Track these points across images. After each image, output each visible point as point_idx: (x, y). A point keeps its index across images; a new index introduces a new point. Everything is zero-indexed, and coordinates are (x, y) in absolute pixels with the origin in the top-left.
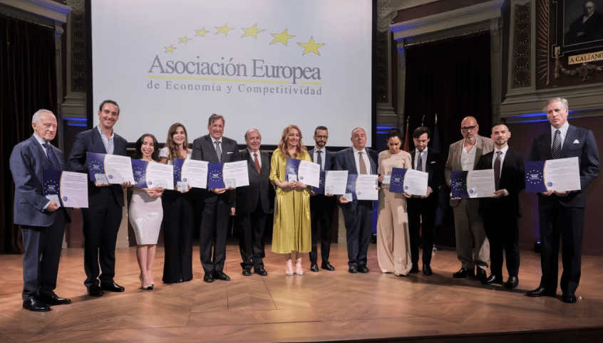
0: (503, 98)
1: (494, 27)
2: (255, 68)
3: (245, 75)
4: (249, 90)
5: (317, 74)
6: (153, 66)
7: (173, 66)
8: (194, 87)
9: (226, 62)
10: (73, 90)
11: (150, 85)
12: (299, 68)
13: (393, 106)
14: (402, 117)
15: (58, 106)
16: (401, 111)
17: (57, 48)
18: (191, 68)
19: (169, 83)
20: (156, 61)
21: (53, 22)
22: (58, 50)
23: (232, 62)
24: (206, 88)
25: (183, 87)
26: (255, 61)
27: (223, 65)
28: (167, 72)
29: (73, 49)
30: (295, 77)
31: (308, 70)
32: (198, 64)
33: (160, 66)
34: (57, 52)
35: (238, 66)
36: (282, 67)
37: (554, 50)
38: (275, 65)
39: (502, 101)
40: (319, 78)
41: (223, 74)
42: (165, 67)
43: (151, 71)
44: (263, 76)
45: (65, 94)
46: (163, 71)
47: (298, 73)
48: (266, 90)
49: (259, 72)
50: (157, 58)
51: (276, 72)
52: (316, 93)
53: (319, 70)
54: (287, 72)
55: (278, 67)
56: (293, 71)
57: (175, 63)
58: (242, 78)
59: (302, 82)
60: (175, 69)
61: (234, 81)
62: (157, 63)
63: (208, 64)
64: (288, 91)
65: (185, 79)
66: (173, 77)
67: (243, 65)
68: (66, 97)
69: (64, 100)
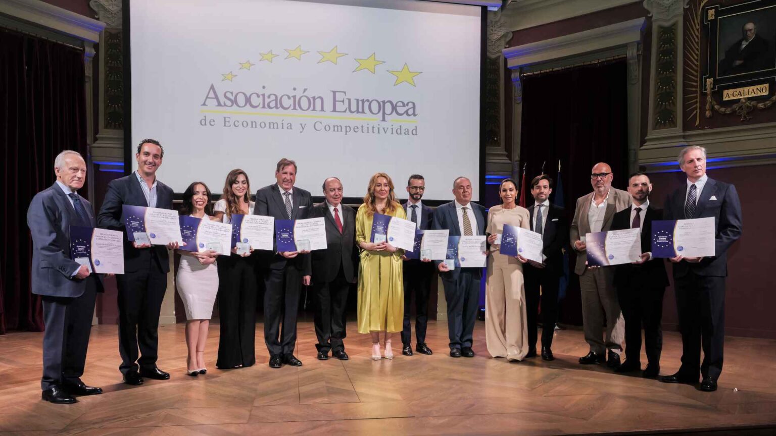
0: (643, 142)
1: (632, 53)
2: (335, 101)
3: (322, 110)
5: (411, 110)
6: (207, 97)
7: (233, 98)
8: (258, 125)
9: (298, 94)
10: (106, 127)
11: (203, 122)
13: (506, 150)
14: (517, 164)
15: (88, 147)
16: (516, 156)
17: (87, 74)
18: (255, 101)
19: (227, 120)
20: (211, 92)
21: (82, 41)
22: (89, 77)
24: (273, 125)
25: (245, 124)
27: (294, 97)
28: (225, 105)
29: (106, 76)
30: (384, 113)
33: (217, 97)
34: (86, 79)
35: (314, 98)
36: (368, 100)
37: (706, 82)
38: (360, 99)
39: (641, 145)
40: (414, 114)
41: (295, 108)
42: (222, 100)
43: (204, 104)
44: (345, 111)
45: (96, 131)
46: (219, 104)
47: (388, 108)
48: (348, 128)
49: (339, 106)
50: (212, 87)
51: (362, 106)
52: (410, 132)
53: (414, 104)
54: (375, 107)
55: (363, 101)
56: (382, 105)
59: (393, 120)
60: (234, 102)
61: (308, 117)
62: (212, 95)
63: (276, 96)
64: (376, 130)
65: (247, 114)
66: (232, 112)
68: (97, 136)
69: (96, 139)
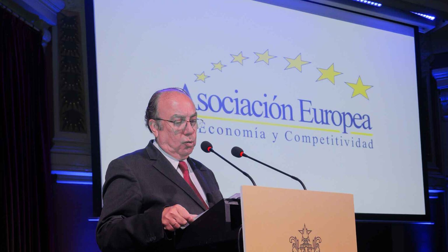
2: (302, 110)
3: (292, 119)
4: (297, 138)
5: (367, 123)
7: (207, 101)
9: (269, 100)
12: (348, 114)
18: (228, 105)
19: (202, 125)
23: (276, 101)
25: (220, 131)
26: (301, 101)
27: (266, 104)
31: (359, 117)
32: (237, 100)
35: (283, 106)
36: (330, 111)
40: (369, 128)
42: (197, 103)
48: (315, 139)
51: (326, 117)
52: (367, 145)
53: (369, 117)
54: (337, 118)
55: (326, 112)
56: (342, 117)
57: (208, 97)
58: (288, 122)
59: (352, 132)
60: (208, 105)
61: (280, 126)
65: (221, 119)
66: (207, 117)
67: (289, 106)
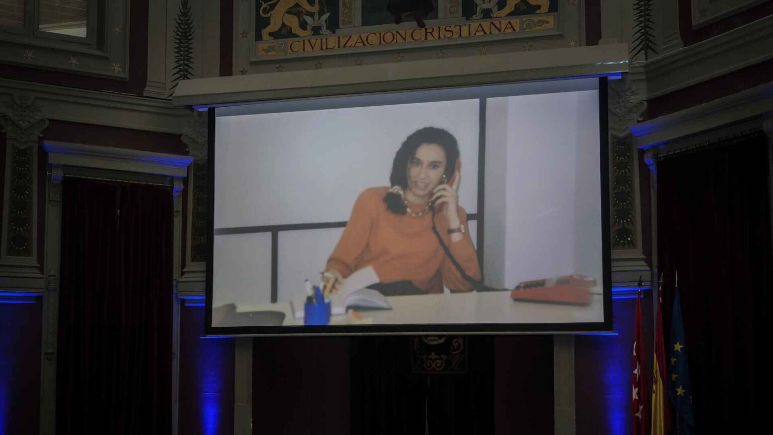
10: (193, 261)
15: (174, 283)
17: (175, 209)
21: (170, 178)
22: (178, 212)
29: (194, 209)
34: (175, 214)
45: (183, 265)
68: (185, 270)
69: (183, 274)
